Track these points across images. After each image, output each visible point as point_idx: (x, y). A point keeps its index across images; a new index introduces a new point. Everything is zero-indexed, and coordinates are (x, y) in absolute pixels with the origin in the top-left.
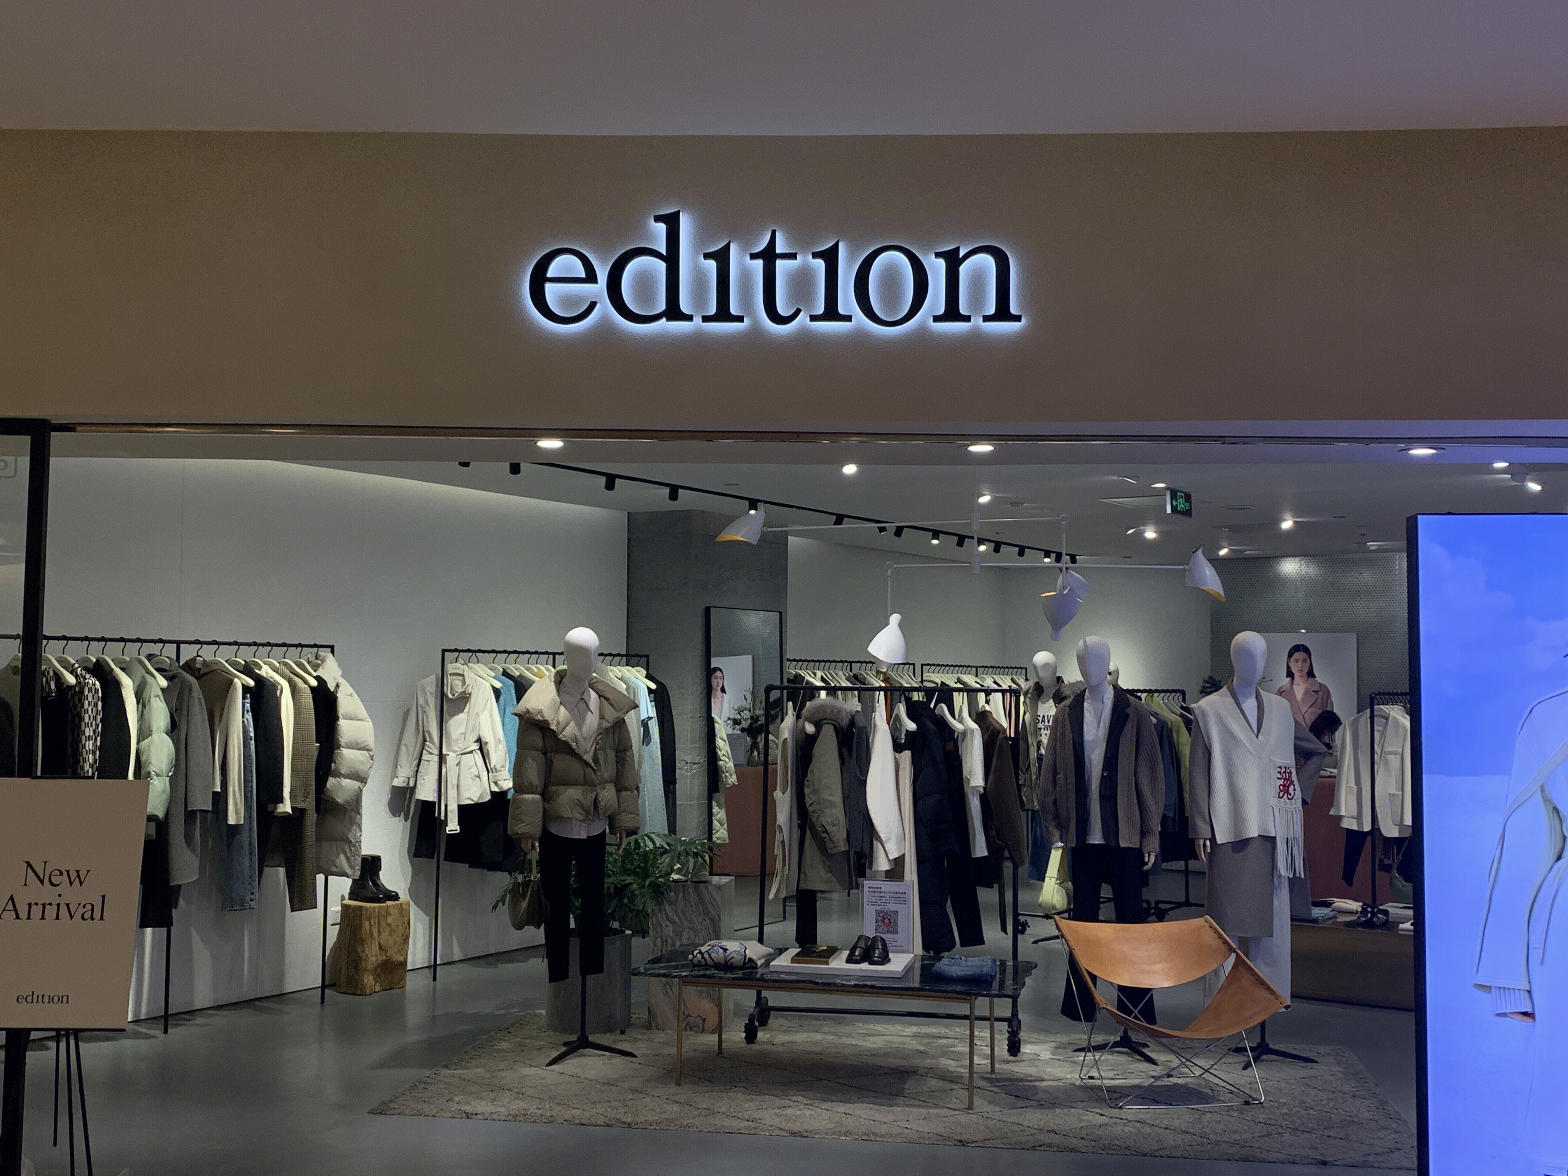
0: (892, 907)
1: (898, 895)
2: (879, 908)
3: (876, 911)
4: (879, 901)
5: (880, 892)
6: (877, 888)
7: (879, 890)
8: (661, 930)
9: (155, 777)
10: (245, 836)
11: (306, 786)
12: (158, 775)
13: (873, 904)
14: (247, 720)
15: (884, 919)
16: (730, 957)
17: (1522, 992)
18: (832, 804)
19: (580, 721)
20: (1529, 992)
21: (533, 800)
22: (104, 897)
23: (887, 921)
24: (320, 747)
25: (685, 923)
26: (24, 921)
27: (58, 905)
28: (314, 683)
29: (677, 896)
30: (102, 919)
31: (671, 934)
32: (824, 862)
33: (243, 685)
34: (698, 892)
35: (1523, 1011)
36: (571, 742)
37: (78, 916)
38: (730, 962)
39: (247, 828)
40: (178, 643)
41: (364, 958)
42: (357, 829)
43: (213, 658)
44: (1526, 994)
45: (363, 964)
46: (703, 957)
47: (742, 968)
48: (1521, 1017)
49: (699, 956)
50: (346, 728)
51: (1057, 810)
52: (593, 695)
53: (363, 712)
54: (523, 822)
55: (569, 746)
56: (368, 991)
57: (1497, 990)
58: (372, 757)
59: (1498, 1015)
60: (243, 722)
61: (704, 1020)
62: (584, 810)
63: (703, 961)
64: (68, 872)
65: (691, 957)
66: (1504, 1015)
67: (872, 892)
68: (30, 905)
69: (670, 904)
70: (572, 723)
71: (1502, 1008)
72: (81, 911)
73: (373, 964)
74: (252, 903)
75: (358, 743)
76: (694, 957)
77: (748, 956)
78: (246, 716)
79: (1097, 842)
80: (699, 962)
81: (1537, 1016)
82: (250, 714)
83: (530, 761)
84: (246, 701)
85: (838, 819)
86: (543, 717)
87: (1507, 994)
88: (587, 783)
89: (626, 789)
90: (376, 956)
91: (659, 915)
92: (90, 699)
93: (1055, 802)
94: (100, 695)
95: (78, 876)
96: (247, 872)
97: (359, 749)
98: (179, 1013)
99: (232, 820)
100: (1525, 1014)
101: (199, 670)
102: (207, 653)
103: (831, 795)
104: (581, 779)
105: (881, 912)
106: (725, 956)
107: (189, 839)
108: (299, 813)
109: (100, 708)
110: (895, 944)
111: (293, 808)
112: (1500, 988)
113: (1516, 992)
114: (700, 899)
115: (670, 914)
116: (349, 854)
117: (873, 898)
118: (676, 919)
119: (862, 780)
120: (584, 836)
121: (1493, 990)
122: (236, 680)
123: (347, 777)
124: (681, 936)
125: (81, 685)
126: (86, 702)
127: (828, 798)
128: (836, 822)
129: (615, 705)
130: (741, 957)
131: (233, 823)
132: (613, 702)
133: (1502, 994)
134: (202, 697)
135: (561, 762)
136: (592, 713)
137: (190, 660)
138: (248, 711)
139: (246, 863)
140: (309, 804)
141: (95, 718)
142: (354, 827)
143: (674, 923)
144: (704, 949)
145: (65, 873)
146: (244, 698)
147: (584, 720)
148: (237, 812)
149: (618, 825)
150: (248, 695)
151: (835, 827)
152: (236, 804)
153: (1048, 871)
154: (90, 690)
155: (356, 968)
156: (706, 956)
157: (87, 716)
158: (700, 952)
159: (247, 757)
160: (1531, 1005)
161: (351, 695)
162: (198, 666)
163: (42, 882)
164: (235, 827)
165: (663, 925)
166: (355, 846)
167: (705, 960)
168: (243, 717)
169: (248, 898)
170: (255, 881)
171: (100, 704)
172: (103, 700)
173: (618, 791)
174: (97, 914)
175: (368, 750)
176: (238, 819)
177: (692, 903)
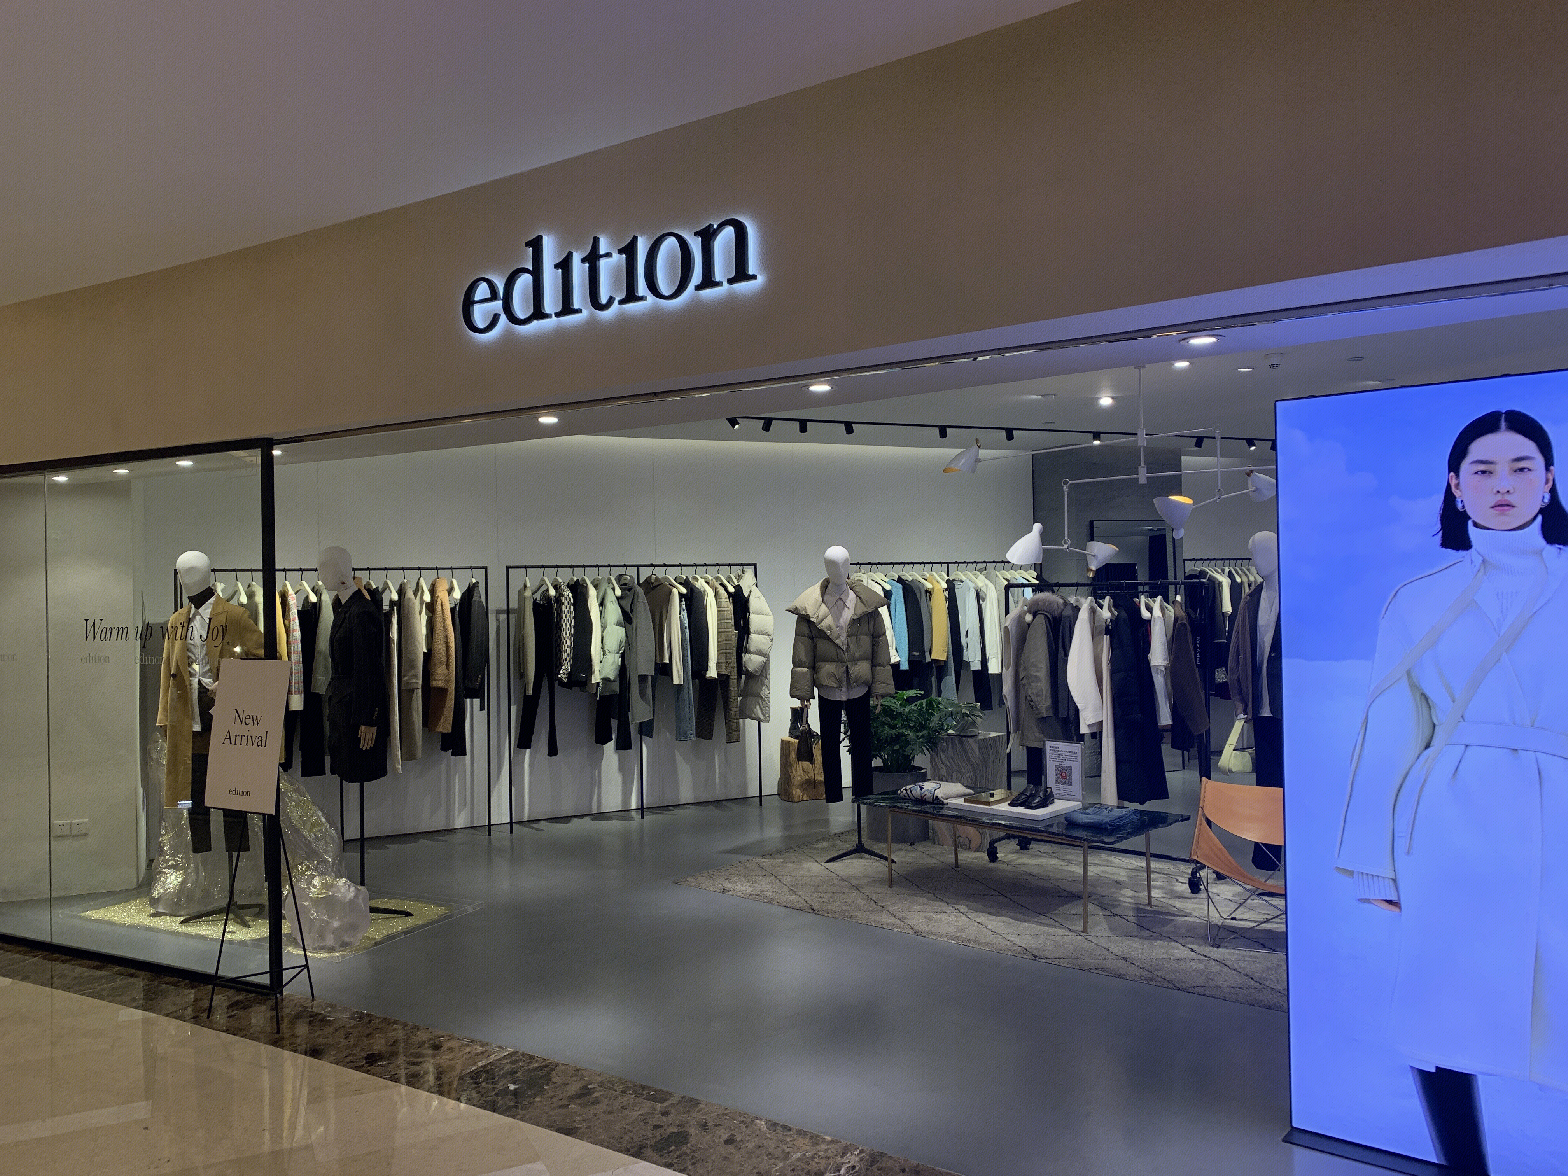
0: (1067, 763)
1: (1071, 754)
2: (1058, 764)
3: (1056, 766)
4: (1058, 758)
5: (1058, 751)
6: (1056, 747)
7: (1057, 749)
8: (939, 772)
9: (608, 654)
10: (685, 691)
11: (728, 659)
12: (610, 653)
13: (1054, 760)
14: (683, 616)
15: (1062, 772)
16: (924, 794)
17: (1387, 881)
18: (1038, 679)
19: (837, 617)
20: (1395, 881)
21: (803, 673)
22: (267, 732)
23: (1064, 774)
24: (738, 633)
25: (954, 767)
26: (233, 745)
27: (248, 736)
28: (731, 589)
29: (948, 746)
30: (265, 746)
31: (945, 774)
32: (1038, 725)
33: (679, 593)
34: (961, 743)
35: (1388, 899)
36: (825, 630)
37: (255, 744)
38: (925, 797)
39: (687, 687)
40: (638, 566)
41: (792, 776)
42: (766, 689)
43: (664, 575)
44: (1391, 883)
45: (792, 780)
46: (907, 793)
47: (932, 803)
48: (1386, 904)
49: (905, 791)
50: (755, 620)
51: (1240, 686)
52: (852, 595)
53: (767, 609)
54: (796, 688)
55: (825, 633)
56: (796, 799)
57: (1360, 876)
58: (772, 640)
59: (1360, 900)
60: (680, 617)
61: (970, 841)
62: (836, 678)
63: (907, 795)
64: (253, 716)
65: (899, 792)
66: (1367, 901)
67: (1052, 750)
68: (236, 735)
69: (943, 751)
70: (830, 617)
71: (1365, 895)
72: (257, 741)
73: (798, 781)
74: (691, 736)
75: (761, 631)
76: (901, 792)
77: (935, 795)
78: (682, 612)
79: (1267, 715)
80: (905, 796)
81: (1402, 906)
82: (686, 611)
83: (800, 644)
84: (682, 603)
85: (1042, 690)
86: (806, 612)
87: (1370, 880)
88: (839, 660)
89: (880, 665)
90: (800, 775)
91: (936, 759)
92: (566, 604)
93: (1238, 680)
94: (572, 601)
95: (257, 719)
96: (688, 716)
97: (763, 635)
98: (669, 806)
99: (676, 681)
100: (1390, 902)
101: (652, 583)
102: (660, 573)
103: (1038, 671)
104: (835, 658)
105: (1060, 767)
106: (921, 793)
107: (642, 694)
108: (723, 679)
109: (572, 610)
110: (1070, 793)
111: (718, 674)
112: (1363, 873)
113: (1381, 879)
114: (964, 748)
115: (944, 759)
116: (762, 706)
117: (1054, 756)
118: (949, 764)
119: (1065, 660)
120: (844, 699)
121: (1355, 875)
122: (675, 590)
123: (754, 653)
124: (952, 776)
125: (559, 595)
126: (563, 607)
127: (1035, 674)
128: (1041, 693)
129: (865, 603)
130: (931, 795)
131: (677, 683)
132: (864, 601)
133: (1366, 882)
134: (646, 601)
135: (822, 645)
136: (849, 609)
137: (648, 577)
138: (684, 610)
139: (687, 710)
140: (733, 671)
141: (570, 616)
142: (764, 688)
143: (946, 766)
144: (908, 787)
145: (251, 717)
146: (681, 601)
147: (841, 614)
148: (679, 677)
149: (874, 691)
150: (684, 599)
151: (1039, 698)
152: (678, 671)
153: (1229, 739)
154: (566, 599)
155: (788, 783)
156: (909, 792)
157: (564, 616)
158: (906, 790)
159: (683, 640)
160: (1397, 894)
161: (759, 598)
162: (653, 581)
163: (241, 722)
164: (679, 686)
165: (940, 767)
166: (765, 701)
167: (908, 795)
168: (680, 614)
169: (689, 733)
170: (692, 722)
171: (572, 607)
172: (574, 605)
173: (874, 666)
174: (263, 744)
175: (769, 635)
176: (680, 681)
177: (958, 752)
